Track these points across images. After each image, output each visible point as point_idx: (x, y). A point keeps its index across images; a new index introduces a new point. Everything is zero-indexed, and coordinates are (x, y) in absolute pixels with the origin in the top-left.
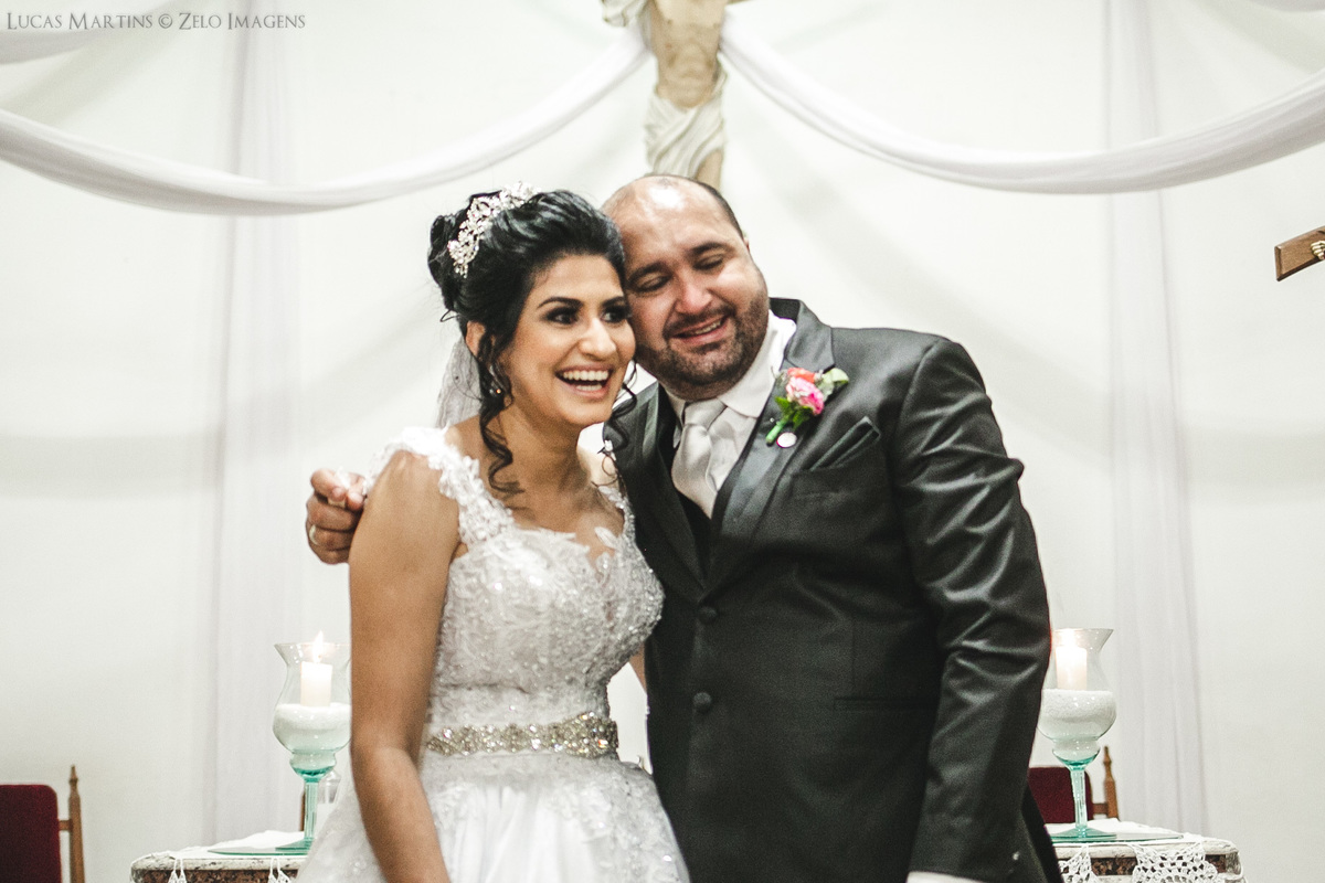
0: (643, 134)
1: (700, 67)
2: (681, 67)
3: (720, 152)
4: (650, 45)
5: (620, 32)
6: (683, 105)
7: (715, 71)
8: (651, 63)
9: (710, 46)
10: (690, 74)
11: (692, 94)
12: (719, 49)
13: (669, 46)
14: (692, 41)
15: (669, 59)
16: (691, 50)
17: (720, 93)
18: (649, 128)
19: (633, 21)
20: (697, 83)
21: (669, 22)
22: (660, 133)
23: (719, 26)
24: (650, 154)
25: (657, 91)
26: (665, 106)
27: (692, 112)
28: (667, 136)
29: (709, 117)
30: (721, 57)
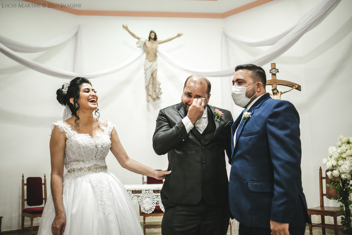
0: (143, 66)
1: (153, 55)
2: (150, 55)
3: (156, 69)
4: (145, 51)
5: (139, 49)
6: (150, 61)
7: (156, 56)
8: (145, 54)
9: (155, 51)
10: (152, 56)
11: (152, 60)
12: (156, 52)
13: (148, 51)
14: (152, 51)
15: (148, 53)
16: (152, 52)
17: (157, 59)
18: (145, 65)
19: (142, 47)
20: (153, 58)
21: (148, 47)
22: (146, 66)
23: (156, 48)
24: (145, 69)
25: (146, 59)
26: (147, 61)
27: (152, 63)
28: (148, 66)
29: (155, 63)
30: (157, 53)
